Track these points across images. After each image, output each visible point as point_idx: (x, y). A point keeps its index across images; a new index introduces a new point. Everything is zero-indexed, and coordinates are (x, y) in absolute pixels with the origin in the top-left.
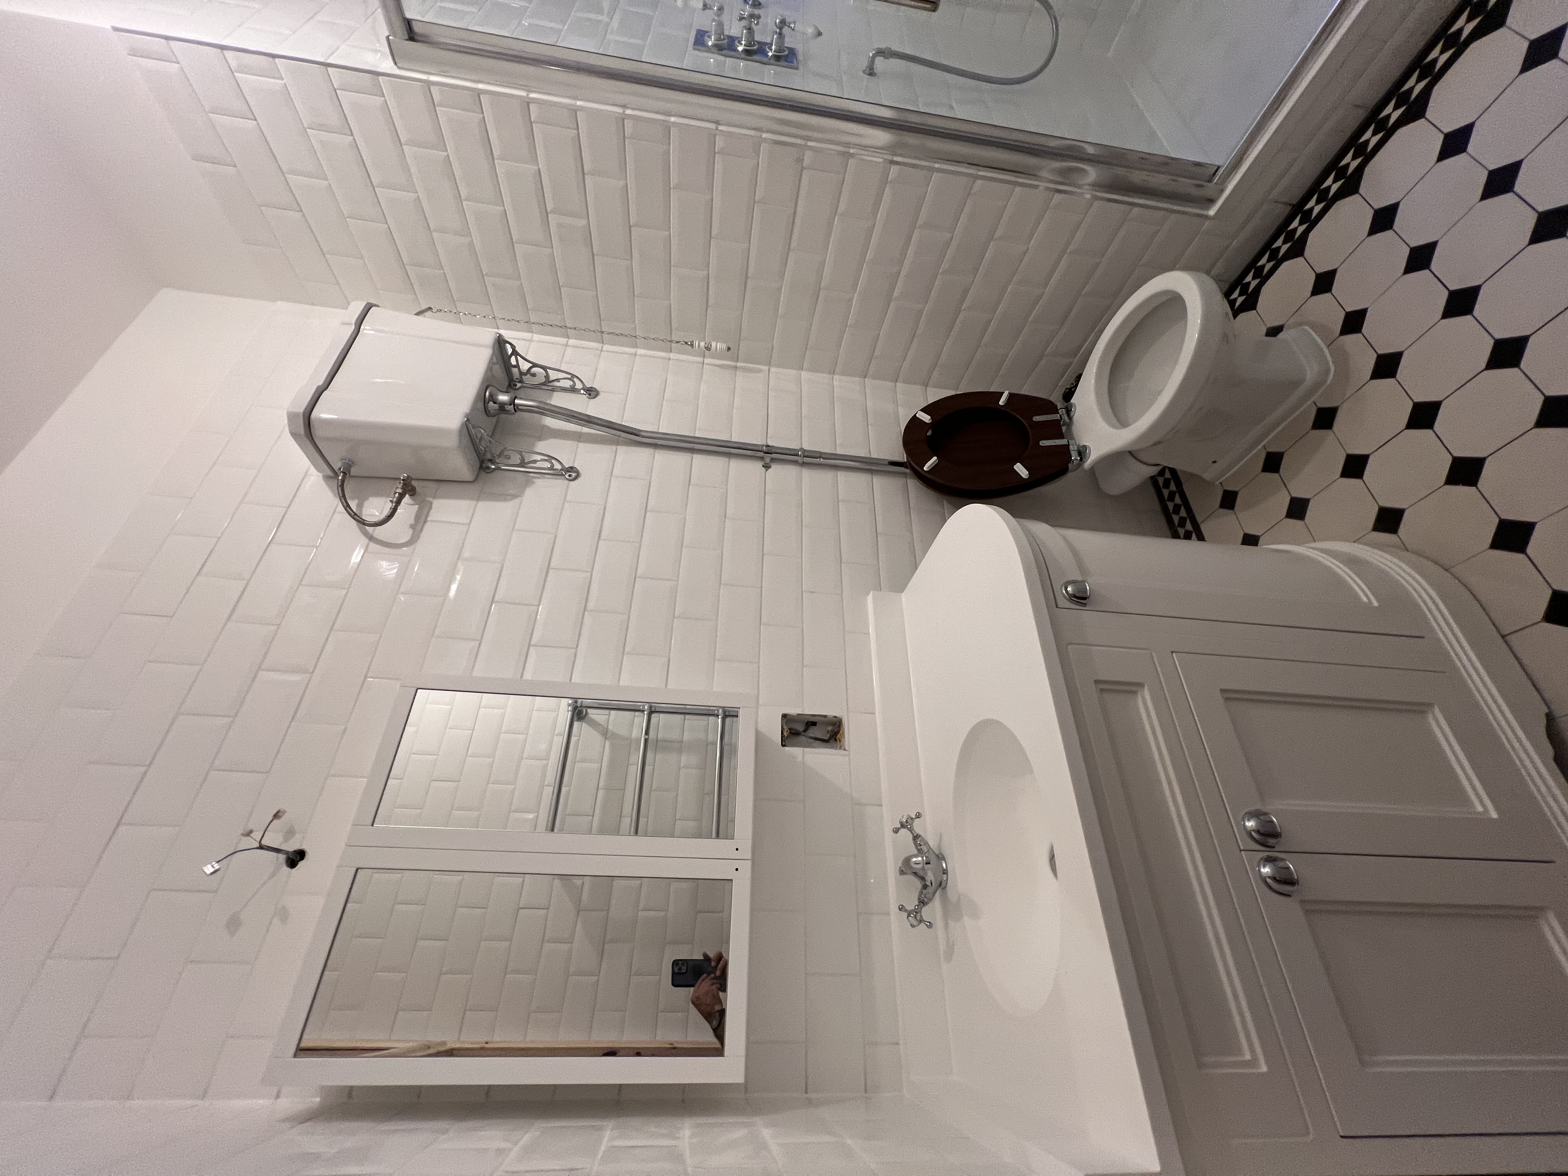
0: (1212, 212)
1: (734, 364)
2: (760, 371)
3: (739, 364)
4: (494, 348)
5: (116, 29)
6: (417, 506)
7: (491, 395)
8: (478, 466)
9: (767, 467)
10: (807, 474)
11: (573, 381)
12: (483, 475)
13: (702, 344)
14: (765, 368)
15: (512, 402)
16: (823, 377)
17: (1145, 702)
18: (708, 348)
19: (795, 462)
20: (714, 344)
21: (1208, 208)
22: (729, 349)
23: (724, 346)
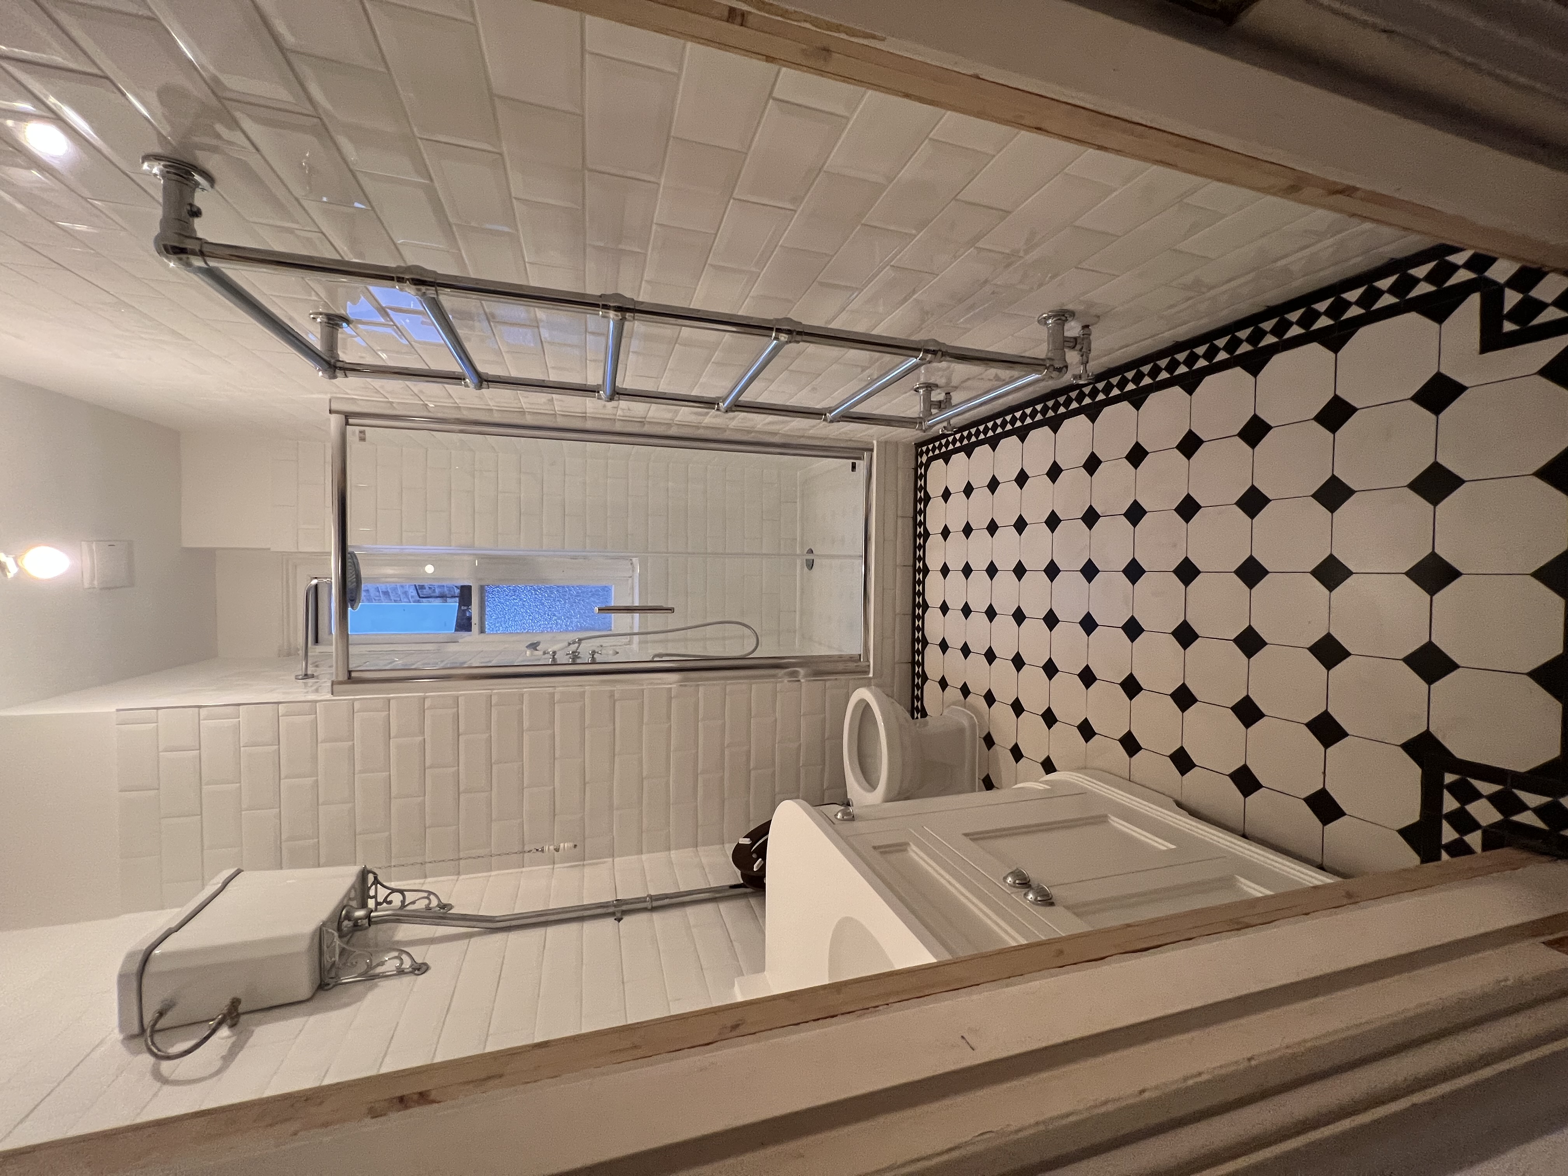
0: (871, 675)
1: (581, 863)
2: (605, 862)
3: (585, 862)
4: (358, 877)
5: (118, 710)
6: (234, 1039)
7: (348, 913)
8: (316, 986)
9: (619, 920)
10: (656, 916)
11: (429, 899)
12: (322, 994)
13: (552, 848)
14: (611, 859)
15: (368, 917)
16: (662, 855)
17: (915, 853)
18: (557, 850)
19: (645, 910)
20: (562, 845)
21: (869, 674)
22: (575, 846)
23: (571, 844)
